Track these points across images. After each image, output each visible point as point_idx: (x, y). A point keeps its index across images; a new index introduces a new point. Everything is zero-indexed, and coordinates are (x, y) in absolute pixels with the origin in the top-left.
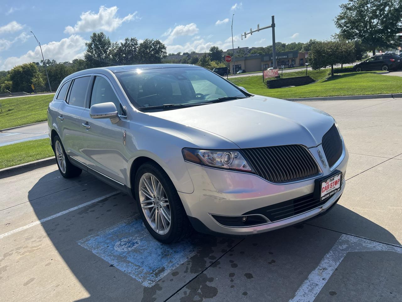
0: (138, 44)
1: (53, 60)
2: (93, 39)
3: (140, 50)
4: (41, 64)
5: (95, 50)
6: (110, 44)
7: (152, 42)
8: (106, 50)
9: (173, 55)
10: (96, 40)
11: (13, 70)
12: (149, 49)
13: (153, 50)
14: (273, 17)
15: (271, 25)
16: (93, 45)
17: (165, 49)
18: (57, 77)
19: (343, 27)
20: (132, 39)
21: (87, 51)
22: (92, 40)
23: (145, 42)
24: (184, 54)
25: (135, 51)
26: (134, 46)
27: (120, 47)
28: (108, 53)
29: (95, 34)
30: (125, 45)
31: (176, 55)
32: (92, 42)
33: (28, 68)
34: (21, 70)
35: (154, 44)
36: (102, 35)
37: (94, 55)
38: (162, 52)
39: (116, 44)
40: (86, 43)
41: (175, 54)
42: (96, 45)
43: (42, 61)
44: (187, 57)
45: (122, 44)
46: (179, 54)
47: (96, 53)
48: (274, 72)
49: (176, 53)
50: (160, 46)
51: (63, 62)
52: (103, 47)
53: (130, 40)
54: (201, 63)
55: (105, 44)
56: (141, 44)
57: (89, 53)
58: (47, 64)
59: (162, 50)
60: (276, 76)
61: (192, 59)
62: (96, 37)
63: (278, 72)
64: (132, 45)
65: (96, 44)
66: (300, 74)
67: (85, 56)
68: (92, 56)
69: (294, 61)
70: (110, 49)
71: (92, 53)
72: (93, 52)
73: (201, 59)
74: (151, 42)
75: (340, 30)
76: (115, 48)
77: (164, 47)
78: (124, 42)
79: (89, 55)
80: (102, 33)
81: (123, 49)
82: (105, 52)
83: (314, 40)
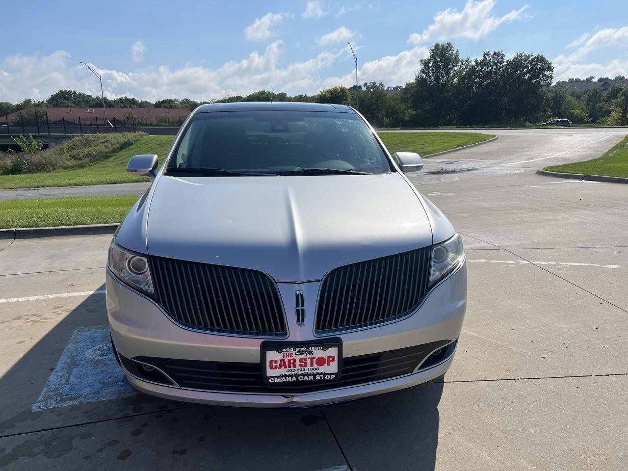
0: (504, 62)
1: (381, 84)
2: (433, 53)
3: (504, 71)
4: (364, 89)
5: (433, 70)
6: (457, 62)
7: (530, 59)
8: (448, 70)
9: (578, 81)
10: (437, 55)
11: (319, 95)
12: (521, 71)
13: (528, 72)
16: (431, 63)
17: (551, 71)
18: (371, 108)
20: (495, 53)
21: (420, 72)
22: (432, 55)
23: (516, 59)
24: (600, 80)
25: (496, 73)
26: (496, 65)
27: (473, 66)
28: (451, 75)
29: (437, 46)
30: (481, 63)
31: (584, 81)
32: (431, 57)
33: (338, 93)
34: (328, 95)
35: (532, 61)
36: (447, 47)
37: (430, 78)
38: (545, 75)
39: (466, 61)
40: (421, 59)
41: (582, 80)
42: (435, 62)
43: (366, 84)
44: (602, 86)
45: (476, 61)
46: (589, 80)
47: (433, 75)
49: (583, 78)
50: (542, 66)
51: (394, 86)
52: (445, 66)
53: (492, 54)
54: (623, 98)
55: (450, 62)
56: (509, 62)
57: (424, 75)
58: (371, 88)
59: (546, 73)
61: (610, 89)
62: (438, 49)
64: (494, 62)
65: (437, 60)
67: (416, 79)
68: (426, 80)
70: (456, 68)
71: (427, 74)
72: (429, 72)
73: (625, 91)
74: (528, 58)
76: (464, 67)
77: (550, 68)
78: (480, 59)
79: (422, 78)
80: (449, 44)
81: (477, 69)
82: (448, 74)
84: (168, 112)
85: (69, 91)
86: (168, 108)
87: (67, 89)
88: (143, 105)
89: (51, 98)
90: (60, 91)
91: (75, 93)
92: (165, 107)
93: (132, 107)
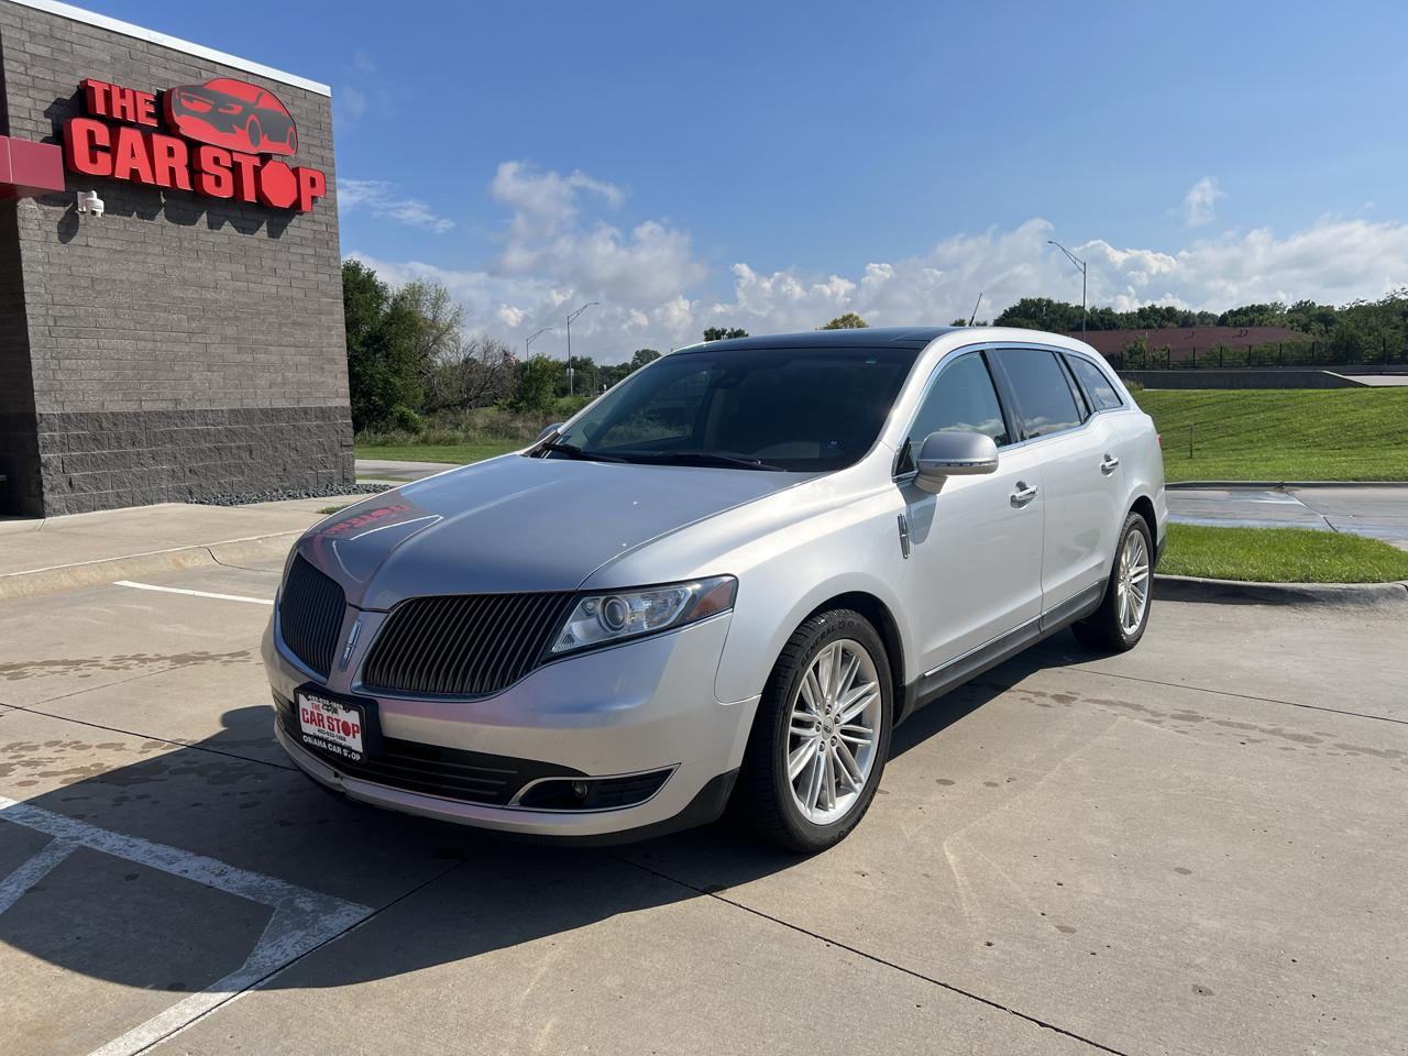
84: (1240, 336)
85: (1040, 300)
86: (1242, 325)
87: (1034, 297)
88: (1191, 321)
89: (1004, 315)
90: (1022, 300)
91: (1049, 302)
92: (1236, 325)
93: (1166, 326)
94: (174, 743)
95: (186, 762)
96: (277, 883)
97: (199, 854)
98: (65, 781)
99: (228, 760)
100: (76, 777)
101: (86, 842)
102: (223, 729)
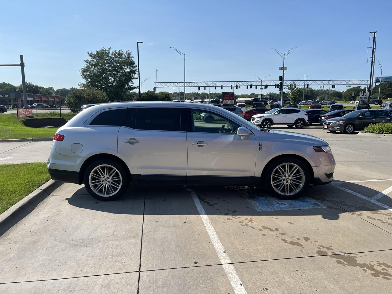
14: (22, 57)
15: (19, 64)
19: (88, 79)
48: (29, 111)
60: (31, 115)
63: (31, 111)
66: (53, 115)
69: (16, 101)
75: (86, 80)
83: (30, 83)
94: (352, 214)
95: (350, 208)
96: (337, 187)
97: (348, 192)
98: (380, 212)
99: (340, 205)
100: (377, 212)
101: (369, 199)
102: (339, 214)
